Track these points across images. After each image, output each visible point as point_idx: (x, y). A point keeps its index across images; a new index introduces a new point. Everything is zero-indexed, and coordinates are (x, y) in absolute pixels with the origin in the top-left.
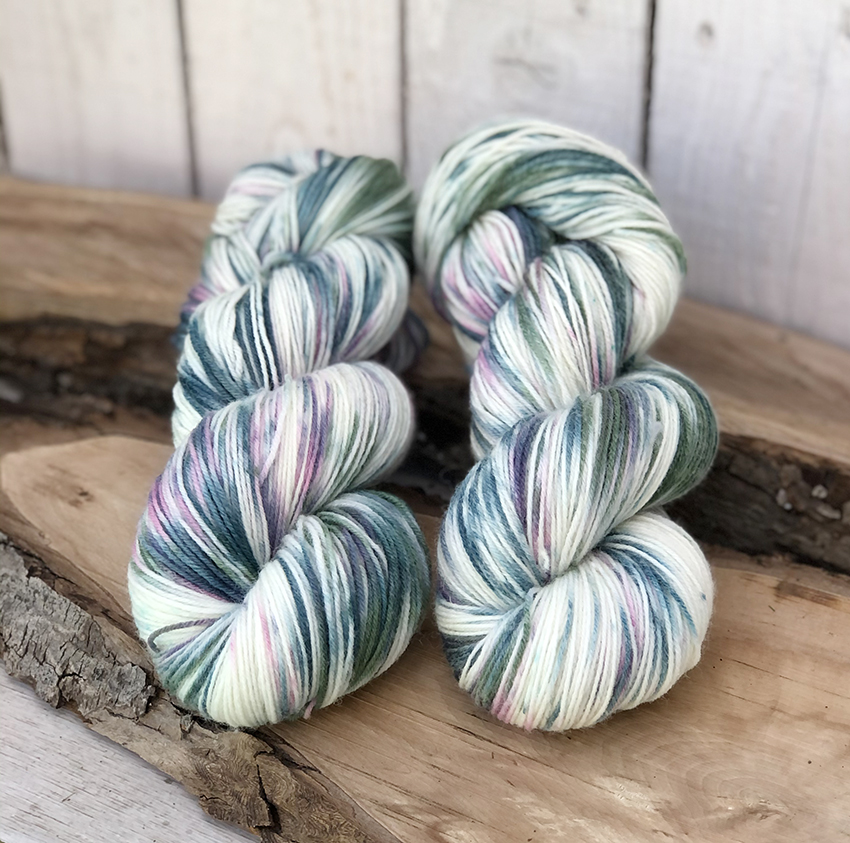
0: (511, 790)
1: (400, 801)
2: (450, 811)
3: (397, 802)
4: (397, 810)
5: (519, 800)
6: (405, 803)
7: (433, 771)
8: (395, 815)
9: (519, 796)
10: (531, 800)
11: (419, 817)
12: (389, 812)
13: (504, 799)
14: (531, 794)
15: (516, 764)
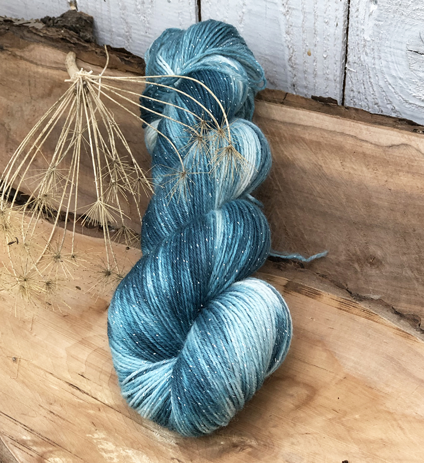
0: (93, 429)
1: (27, 437)
2: (53, 444)
3: (24, 438)
4: (23, 443)
5: (96, 436)
6: (29, 438)
7: (50, 416)
8: (21, 447)
9: (97, 433)
10: (104, 436)
11: (35, 448)
12: (18, 445)
13: (87, 435)
14: (104, 432)
15: (100, 410)
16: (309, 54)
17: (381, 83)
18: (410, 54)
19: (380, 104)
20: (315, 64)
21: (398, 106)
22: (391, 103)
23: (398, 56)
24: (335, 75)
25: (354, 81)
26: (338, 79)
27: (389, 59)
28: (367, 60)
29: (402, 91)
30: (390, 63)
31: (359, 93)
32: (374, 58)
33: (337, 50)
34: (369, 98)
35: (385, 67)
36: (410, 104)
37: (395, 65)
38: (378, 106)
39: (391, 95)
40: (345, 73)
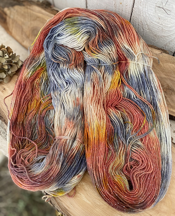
16: (121, 4)
17: (144, 16)
18: (156, 7)
19: (143, 22)
20: (123, 7)
21: (149, 23)
22: (146, 22)
23: (152, 8)
24: (129, 11)
25: (135, 14)
26: (130, 13)
27: (149, 8)
28: (141, 8)
29: (151, 19)
30: (149, 10)
31: (136, 18)
32: (143, 7)
33: (131, 3)
34: (139, 20)
35: (147, 11)
36: (153, 23)
37: (150, 10)
38: (142, 23)
39: (147, 20)
40: (132, 11)
